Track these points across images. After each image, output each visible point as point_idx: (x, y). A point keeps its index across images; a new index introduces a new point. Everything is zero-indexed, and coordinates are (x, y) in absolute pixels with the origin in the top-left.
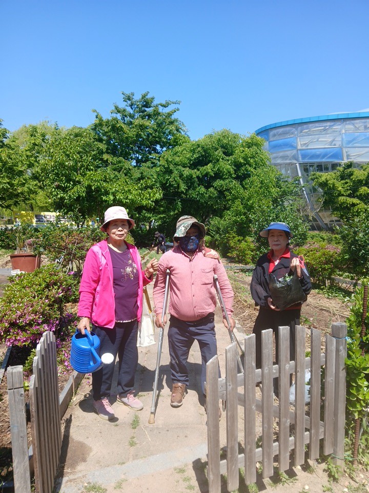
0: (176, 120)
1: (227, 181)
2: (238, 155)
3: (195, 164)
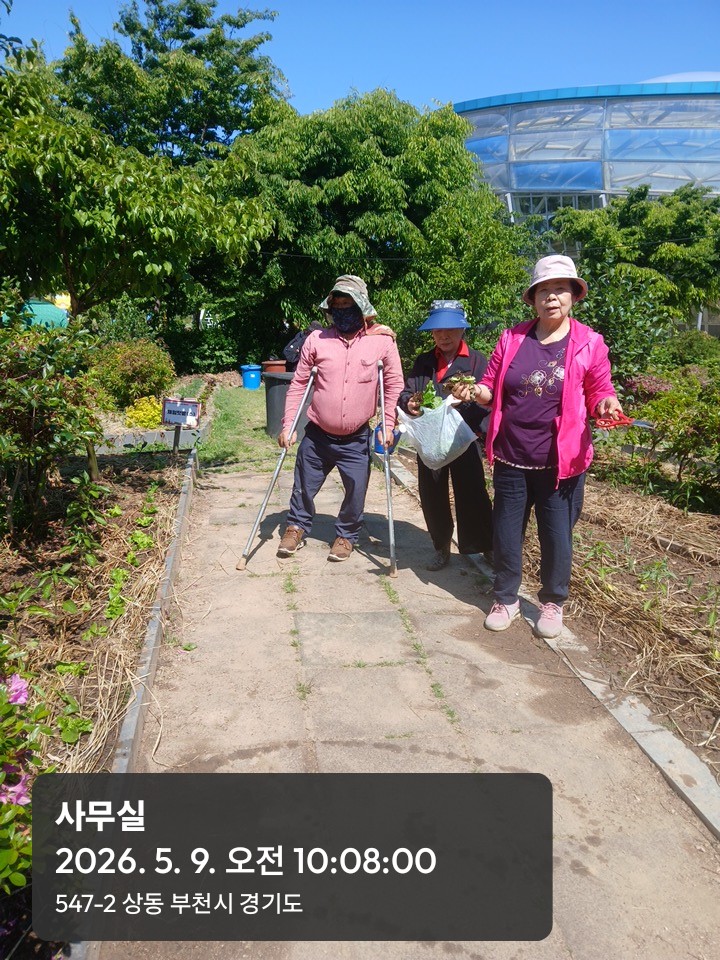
0: (265, 60)
1: (388, 218)
2: (414, 152)
3: (314, 172)
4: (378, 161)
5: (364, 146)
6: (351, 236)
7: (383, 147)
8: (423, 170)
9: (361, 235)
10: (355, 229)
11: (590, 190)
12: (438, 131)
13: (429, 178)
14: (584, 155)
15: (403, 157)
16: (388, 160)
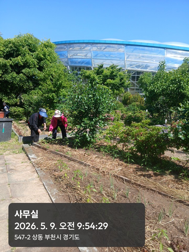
1: (32, 69)
2: (39, 52)
4: (28, 54)
5: (24, 49)
6: (21, 74)
7: (30, 50)
8: (42, 57)
9: (24, 74)
10: (23, 73)
11: (89, 66)
12: (46, 46)
13: (44, 59)
14: (87, 57)
15: (36, 53)
16: (32, 53)
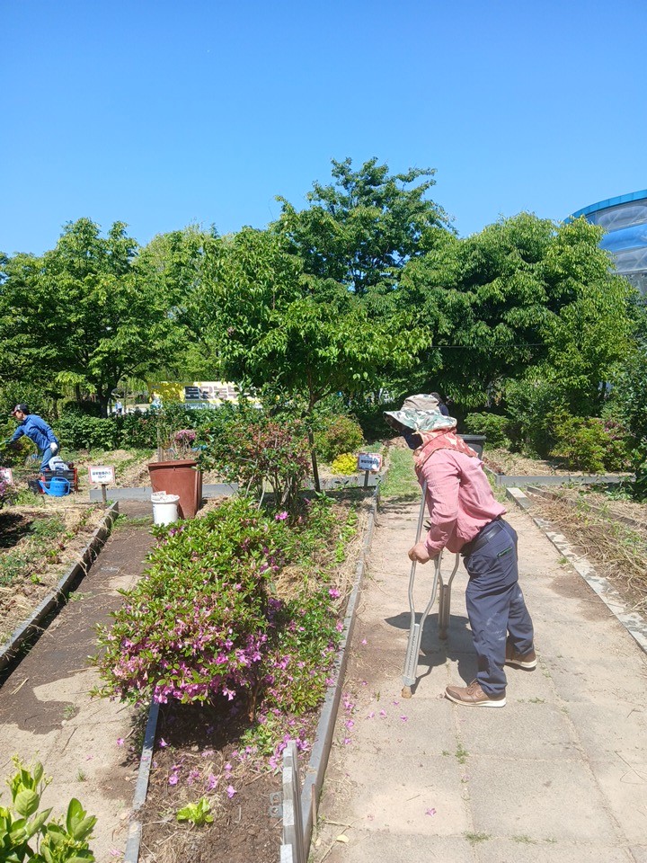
0: (429, 204)
1: (532, 309)
2: (552, 260)
3: (469, 281)
4: (521, 268)
6: (501, 326)
8: (560, 271)
10: (505, 322)
13: (566, 277)
15: (543, 263)
16: (530, 266)
